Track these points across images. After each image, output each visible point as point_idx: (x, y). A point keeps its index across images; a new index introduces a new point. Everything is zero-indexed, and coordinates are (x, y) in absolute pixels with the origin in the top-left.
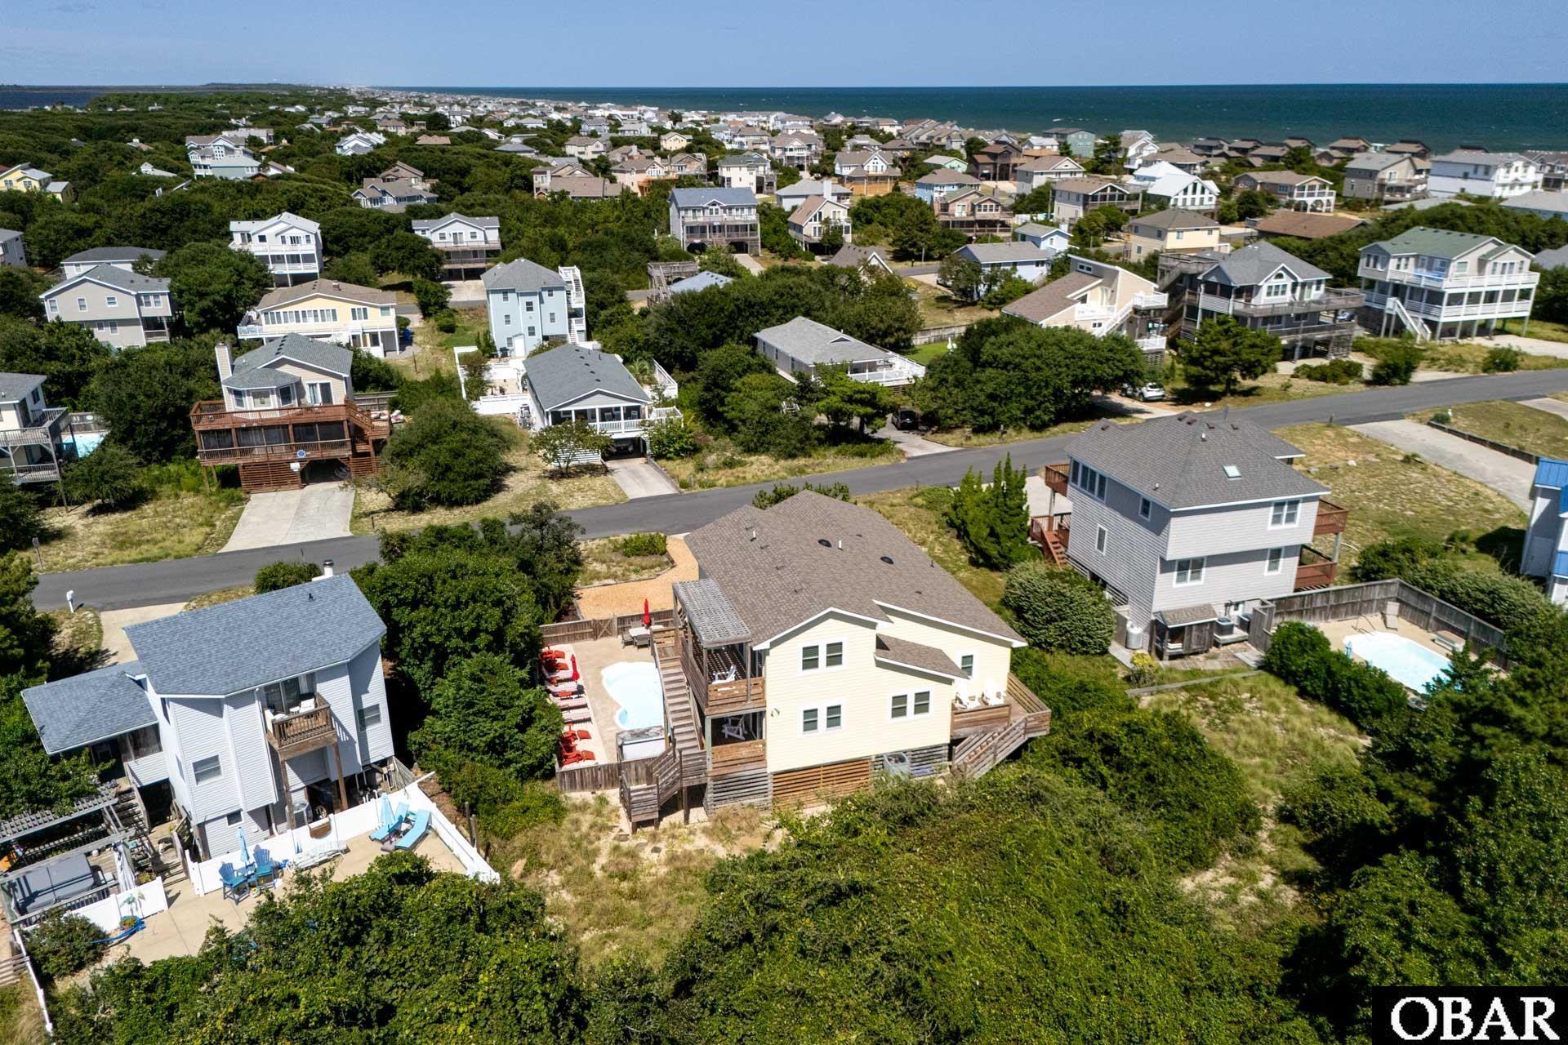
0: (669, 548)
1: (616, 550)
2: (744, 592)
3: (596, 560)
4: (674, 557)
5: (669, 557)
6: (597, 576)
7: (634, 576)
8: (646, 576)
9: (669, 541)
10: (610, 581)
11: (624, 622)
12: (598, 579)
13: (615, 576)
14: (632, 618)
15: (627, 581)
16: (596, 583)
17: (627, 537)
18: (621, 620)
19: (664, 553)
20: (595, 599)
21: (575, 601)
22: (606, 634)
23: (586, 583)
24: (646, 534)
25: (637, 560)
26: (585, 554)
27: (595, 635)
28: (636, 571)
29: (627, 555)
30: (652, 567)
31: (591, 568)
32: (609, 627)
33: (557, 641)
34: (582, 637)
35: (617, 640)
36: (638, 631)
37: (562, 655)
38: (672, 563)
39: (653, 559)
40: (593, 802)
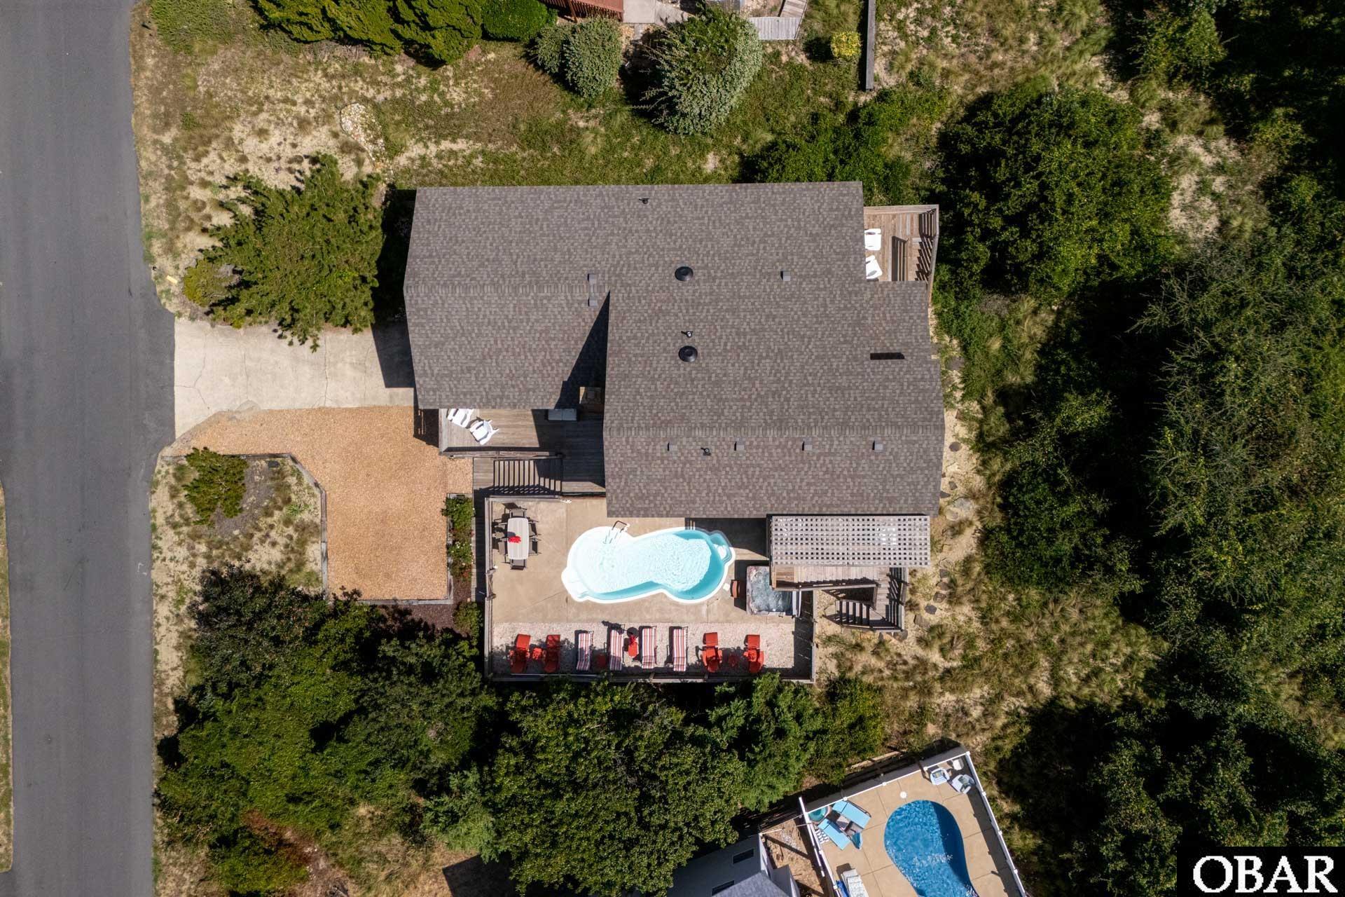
7: (308, 516)
10: (315, 548)
13: (304, 541)
15: (320, 527)
28: (294, 511)
40: (832, 649)
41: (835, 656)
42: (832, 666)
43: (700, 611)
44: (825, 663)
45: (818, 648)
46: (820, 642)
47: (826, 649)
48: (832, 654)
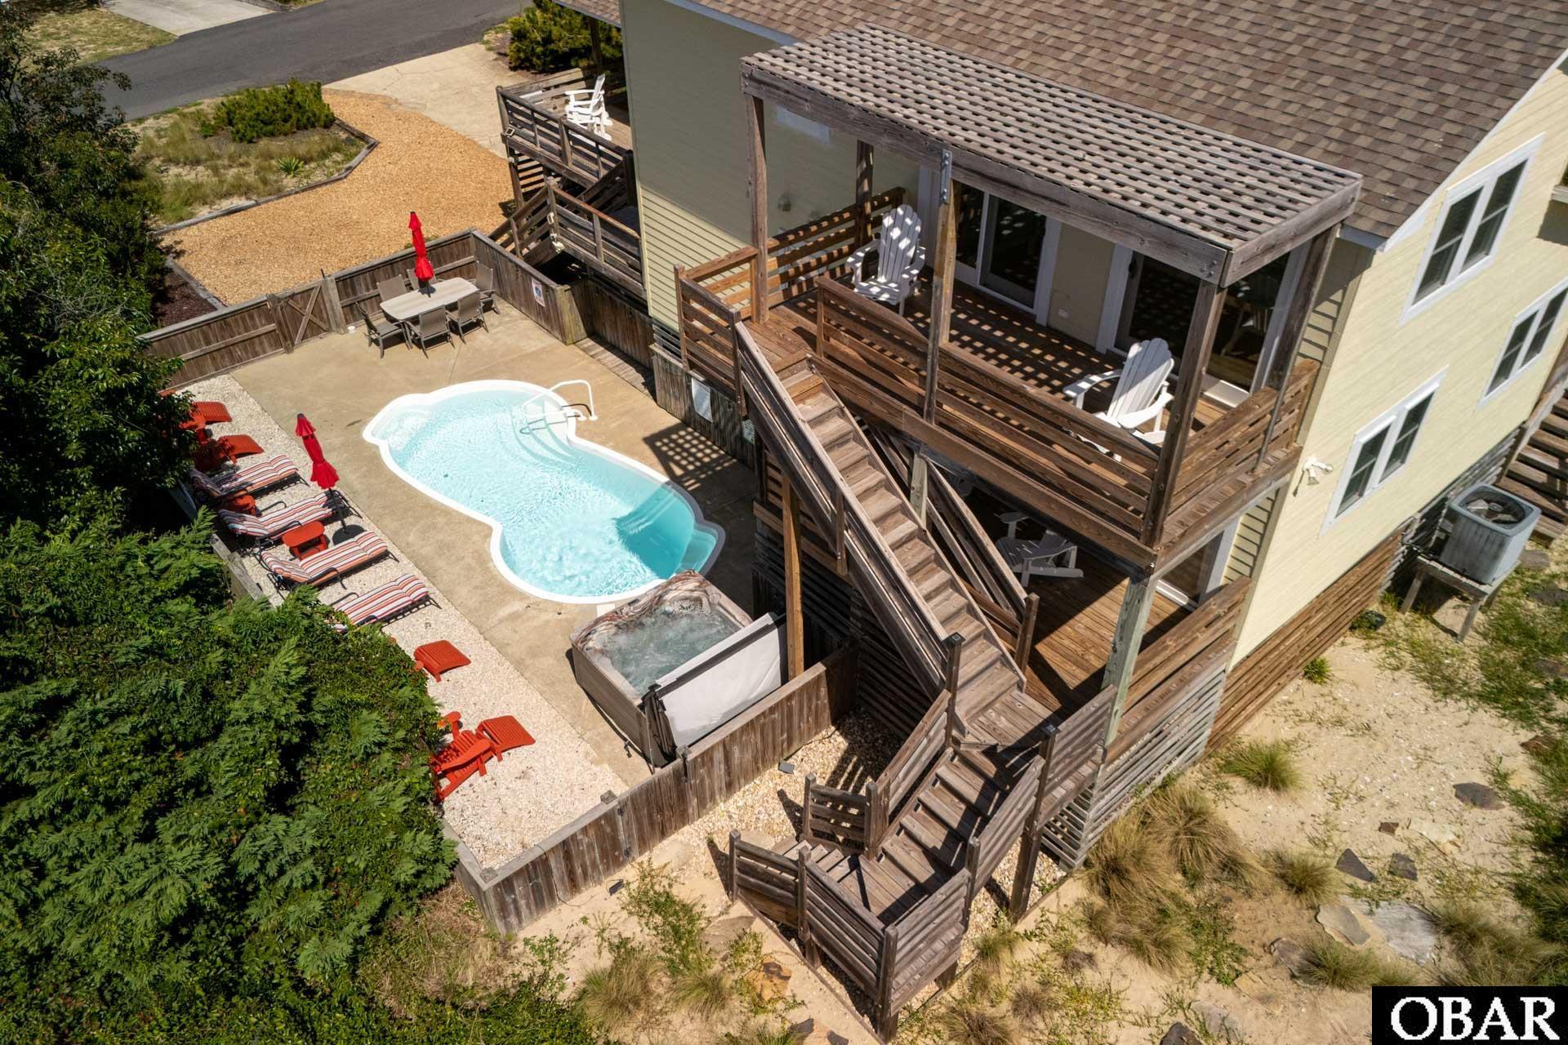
0: (337, 111)
1: (210, 132)
3: (170, 161)
4: (359, 126)
5: (344, 127)
8: (320, 177)
9: (327, 96)
11: (354, 292)
12: (204, 201)
13: (244, 190)
15: (280, 193)
17: (219, 100)
18: (346, 282)
19: (330, 122)
20: (223, 246)
21: (170, 261)
22: (314, 330)
23: (177, 217)
25: (276, 146)
27: (284, 339)
28: (289, 170)
29: (243, 137)
30: (324, 155)
31: (168, 180)
32: (318, 310)
34: (251, 350)
36: (405, 304)
37: (220, 414)
38: (362, 140)
40: (638, 931)
41: (623, 949)
42: (584, 962)
43: (502, 603)
44: (577, 941)
45: (613, 890)
46: (634, 886)
47: (625, 914)
48: (624, 942)
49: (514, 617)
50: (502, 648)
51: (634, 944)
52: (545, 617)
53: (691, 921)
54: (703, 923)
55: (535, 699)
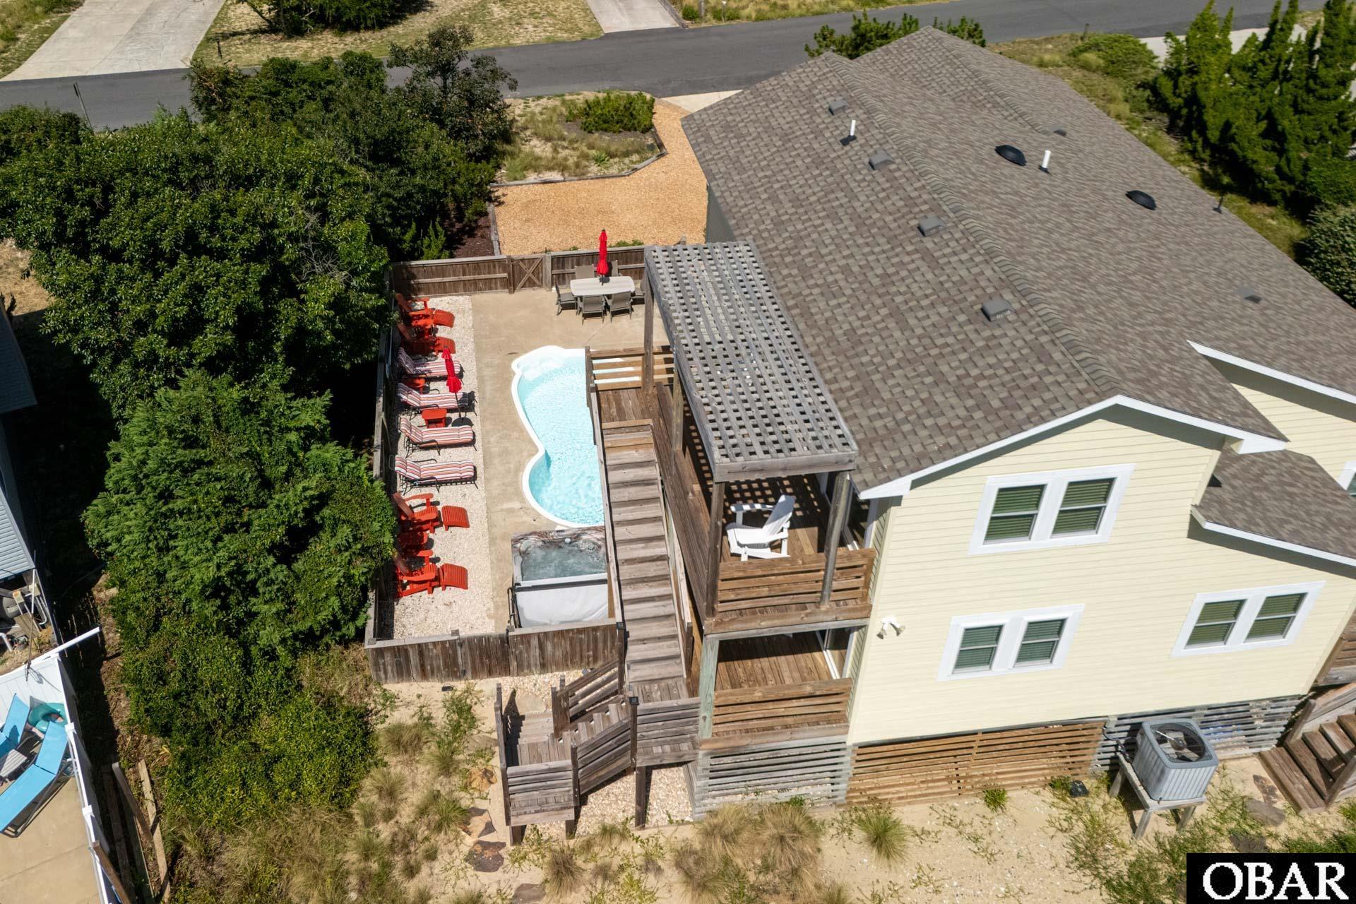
0: (658, 121)
1: (571, 118)
2: (829, 291)
3: (536, 134)
4: (664, 138)
5: (656, 137)
6: (535, 164)
7: (594, 169)
8: (614, 171)
9: (658, 108)
10: (555, 175)
11: (563, 267)
12: (536, 169)
13: (563, 168)
14: (580, 259)
15: (582, 176)
16: (532, 177)
17: (590, 95)
18: (559, 261)
19: (649, 128)
20: (526, 206)
21: (490, 208)
22: (531, 284)
23: (517, 176)
24: (621, 92)
25: (603, 140)
26: (521, 121)
27: (511, 284)
28: (599, 160)
29: (588, 129)
30: (627, 154)
31: (526, 148)
32: (537, 272)
33: (443, 289)
34: (489, 285)
35: (546, 297)
36: (586, 285)
37: (448, 319)
38: (659, 148)
39: (629, 139)
40: (440, 717)
41: (427, 721)
42: (402, 716)
43: (510, 500)
44: (408, 704)
45: (445, 689)
46: (458, 693)
47: (441, 705)
48: (430, 718)
49: (511, 511)
50: (491, 525)
51: (433, 722)
52: (525, 518)
53: (470, 728)
54: (475, 732)
55: (486, 564)
